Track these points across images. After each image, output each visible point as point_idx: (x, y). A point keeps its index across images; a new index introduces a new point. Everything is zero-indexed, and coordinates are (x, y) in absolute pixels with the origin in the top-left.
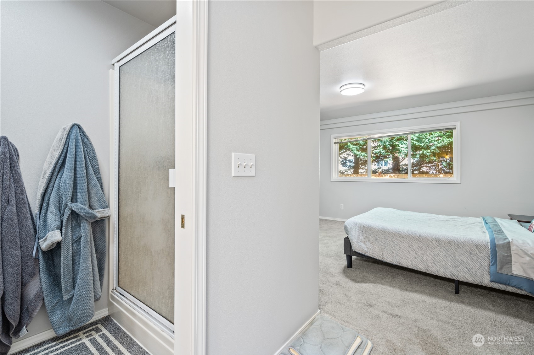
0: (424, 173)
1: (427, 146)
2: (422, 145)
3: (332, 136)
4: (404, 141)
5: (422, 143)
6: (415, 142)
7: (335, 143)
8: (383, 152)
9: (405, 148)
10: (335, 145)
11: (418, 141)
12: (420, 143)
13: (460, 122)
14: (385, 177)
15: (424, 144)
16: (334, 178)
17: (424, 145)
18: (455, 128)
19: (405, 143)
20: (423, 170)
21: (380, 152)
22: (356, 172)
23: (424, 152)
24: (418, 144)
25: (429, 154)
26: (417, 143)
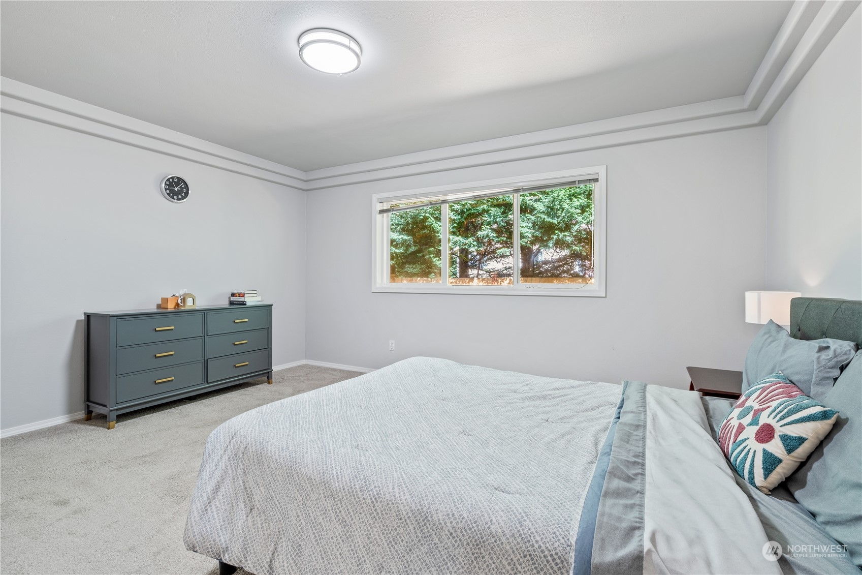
0: (576, 276)
1: (566, 224)
2: (555, 221)
3: (375, 197)
4: (527, 215)
5: (555, 218)
6: (543, 216)
7: (382, 212)
8: (492, 235)
9: (529, 229)
10: (383, 217)
11: (548, 215)
12: (553, 218)
13: (605, 166)
14: (471, 283)
15: (559, 220)
16: (378, 286)
17: (559, 223)
18: (596, 180)
19: (528, 219)
20: (576, 271)
21: (487, 236)
22: (464, 274)
23: (558, 235)
24: (548, 219)
25: (569, 239)
26: (546, 217)
